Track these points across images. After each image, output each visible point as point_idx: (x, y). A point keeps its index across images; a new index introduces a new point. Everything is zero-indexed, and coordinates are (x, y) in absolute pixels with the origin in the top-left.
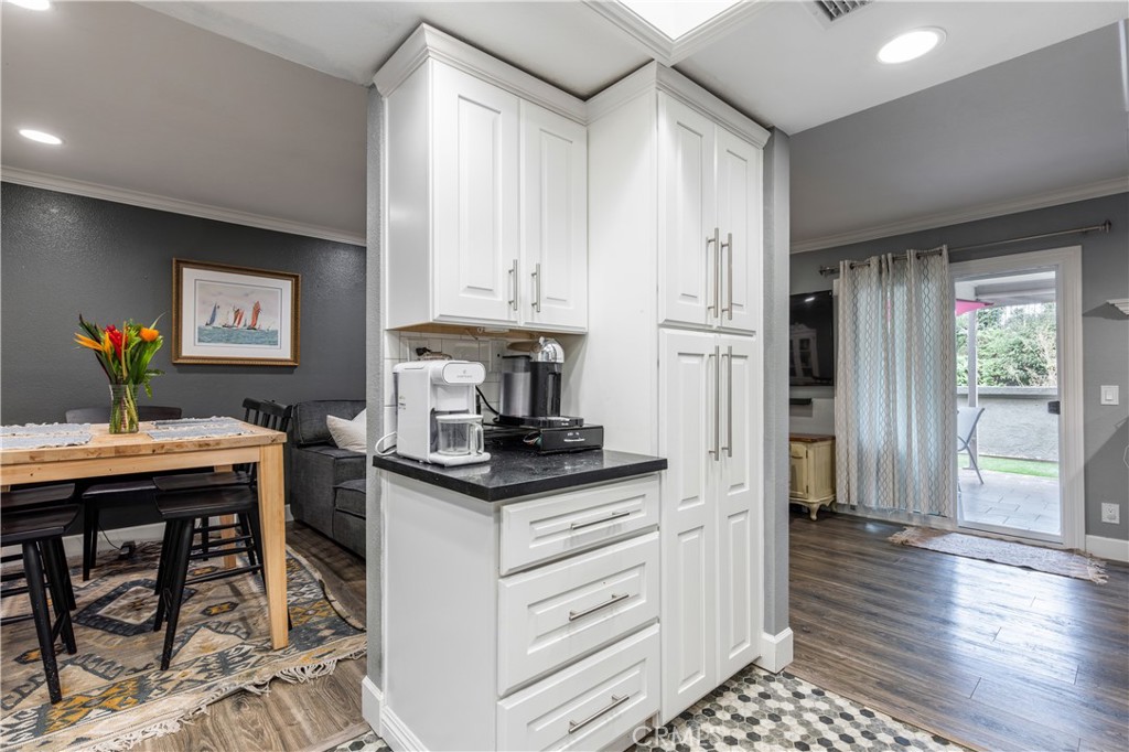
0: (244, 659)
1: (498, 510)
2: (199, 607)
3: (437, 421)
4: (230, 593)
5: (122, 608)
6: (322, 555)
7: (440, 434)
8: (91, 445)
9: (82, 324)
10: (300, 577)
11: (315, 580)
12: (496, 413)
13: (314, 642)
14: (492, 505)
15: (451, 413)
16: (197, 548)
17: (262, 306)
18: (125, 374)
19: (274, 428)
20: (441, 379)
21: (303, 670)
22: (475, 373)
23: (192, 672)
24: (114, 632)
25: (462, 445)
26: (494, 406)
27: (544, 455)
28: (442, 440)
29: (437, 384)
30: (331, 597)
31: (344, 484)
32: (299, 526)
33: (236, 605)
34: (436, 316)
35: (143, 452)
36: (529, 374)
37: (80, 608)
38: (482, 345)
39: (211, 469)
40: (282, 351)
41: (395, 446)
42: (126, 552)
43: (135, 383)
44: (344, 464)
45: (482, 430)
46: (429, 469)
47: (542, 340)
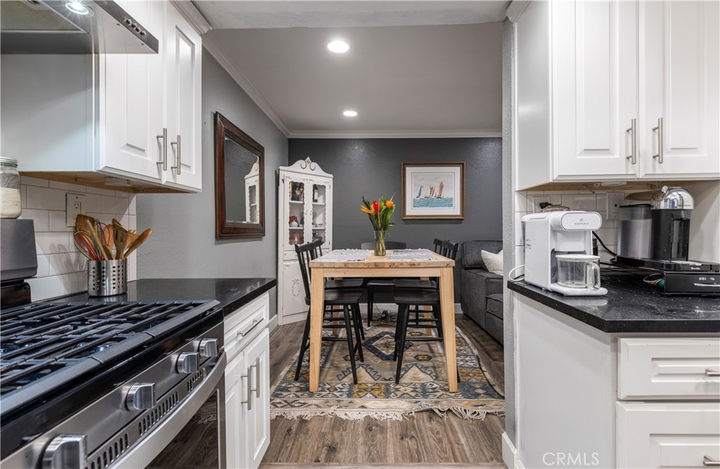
0: (434, 392)
1: (615, 341)
2: (414, 354)
3: (556, 258)
4: (428, 350)
5: (381, 344)
6: (479, 339)
7: (560, 269)
8: (366, 261)
9: (364, 201)
10: (465, 350)
11: (474, 355)
12: (614, 254)
13: (472, 395)
14: (609, 336)
15: (569, 253)
16: (412, 321)
17: (444, 184)
18: (380, 225)
19: (449, 257)
20: (560, 226)
21: (465, 410)
22: (593, 221)
23: (409, 390)
24: (377, 356)
25: (580, 279)
26: (612, 248)
27: (668, 296)
28: (561, 274)
29: (557, 230)
30: (484, 369)
31: (492, 296)
32: (466, 318)
33: (431, 358)
34: (555, 177)
35: (386, 266)
36: (649, 221)
37: (367, 339)
38: (598, 198)
39: (419, 278)
40: (455, 211)
41: (524, 275)
42: (384, 316)
43: (384, 230)
44: (493, 282)
45: (598, 268)
46: (550, 296)
47: (664, 189)
